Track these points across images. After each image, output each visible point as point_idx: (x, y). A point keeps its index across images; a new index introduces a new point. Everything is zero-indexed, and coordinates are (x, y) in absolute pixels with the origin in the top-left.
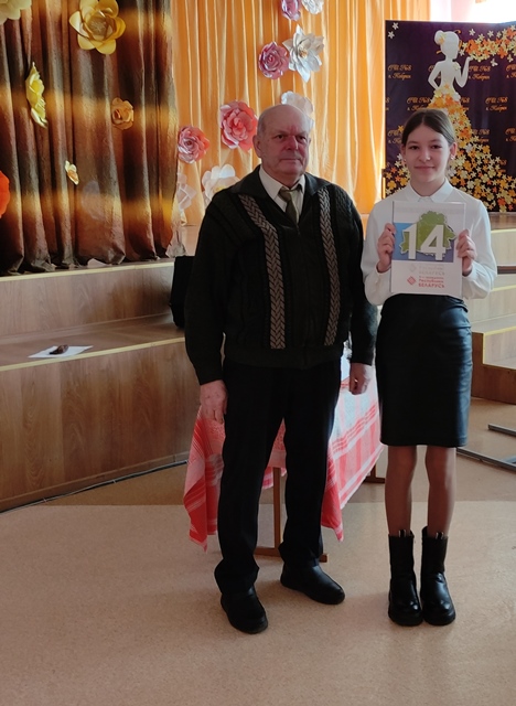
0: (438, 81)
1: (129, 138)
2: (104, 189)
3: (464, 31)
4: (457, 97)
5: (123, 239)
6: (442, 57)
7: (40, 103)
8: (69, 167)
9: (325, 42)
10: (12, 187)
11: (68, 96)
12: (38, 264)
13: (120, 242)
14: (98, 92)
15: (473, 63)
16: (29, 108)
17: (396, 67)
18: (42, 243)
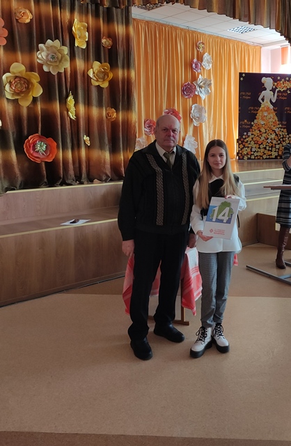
0: (263, 100)
1: (114, 125)
2: (102, 147)
3: (275, 77)
4: (271, 107)
5: (110, 170)
6: (265, 89)
7: (72, 109)
8: (86, 138)
9: (212, 82)
10: (58, 147)
11: (87, 106)
12: (69, 182)
13: (108, 172)
14: (100, 105)
15: (279, 92)
16: (68, 111)
17: (244, 93)
18: (71, 172)
